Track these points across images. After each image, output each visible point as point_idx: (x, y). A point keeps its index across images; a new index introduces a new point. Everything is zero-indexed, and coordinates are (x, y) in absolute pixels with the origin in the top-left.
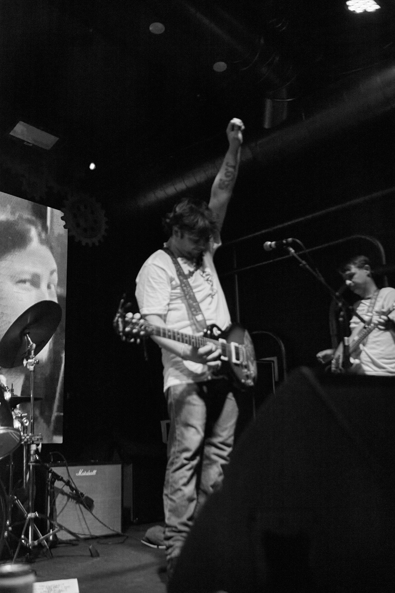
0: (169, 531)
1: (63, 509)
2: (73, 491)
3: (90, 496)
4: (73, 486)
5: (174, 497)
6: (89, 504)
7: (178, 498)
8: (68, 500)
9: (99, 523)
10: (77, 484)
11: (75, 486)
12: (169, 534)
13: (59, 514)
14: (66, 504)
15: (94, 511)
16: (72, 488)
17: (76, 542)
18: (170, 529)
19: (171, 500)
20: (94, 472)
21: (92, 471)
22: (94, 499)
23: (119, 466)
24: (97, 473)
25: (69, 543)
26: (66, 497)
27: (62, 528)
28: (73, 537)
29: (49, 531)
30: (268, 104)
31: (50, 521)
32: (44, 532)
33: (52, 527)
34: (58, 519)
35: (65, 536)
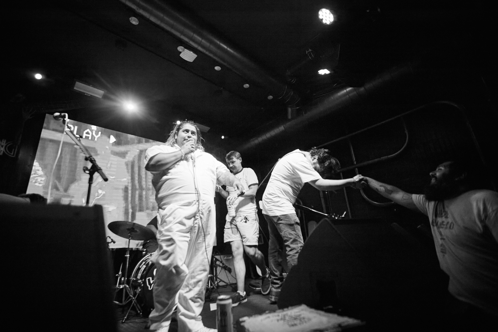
1: (220, 272)
2: (223, 265)
3: (230, 267)
6: (230, 270)
11: (224, 263)
13: (219, 274)
21: (230, 257)
26: (221, 268)
27: (221, 281)
28: (225, 284)
29: (215, 282)
30: (290, 110)
31: (215, 278)
32: (213, 283)
33: (216, 280)
34: (218, 277)
35: (221, 284)
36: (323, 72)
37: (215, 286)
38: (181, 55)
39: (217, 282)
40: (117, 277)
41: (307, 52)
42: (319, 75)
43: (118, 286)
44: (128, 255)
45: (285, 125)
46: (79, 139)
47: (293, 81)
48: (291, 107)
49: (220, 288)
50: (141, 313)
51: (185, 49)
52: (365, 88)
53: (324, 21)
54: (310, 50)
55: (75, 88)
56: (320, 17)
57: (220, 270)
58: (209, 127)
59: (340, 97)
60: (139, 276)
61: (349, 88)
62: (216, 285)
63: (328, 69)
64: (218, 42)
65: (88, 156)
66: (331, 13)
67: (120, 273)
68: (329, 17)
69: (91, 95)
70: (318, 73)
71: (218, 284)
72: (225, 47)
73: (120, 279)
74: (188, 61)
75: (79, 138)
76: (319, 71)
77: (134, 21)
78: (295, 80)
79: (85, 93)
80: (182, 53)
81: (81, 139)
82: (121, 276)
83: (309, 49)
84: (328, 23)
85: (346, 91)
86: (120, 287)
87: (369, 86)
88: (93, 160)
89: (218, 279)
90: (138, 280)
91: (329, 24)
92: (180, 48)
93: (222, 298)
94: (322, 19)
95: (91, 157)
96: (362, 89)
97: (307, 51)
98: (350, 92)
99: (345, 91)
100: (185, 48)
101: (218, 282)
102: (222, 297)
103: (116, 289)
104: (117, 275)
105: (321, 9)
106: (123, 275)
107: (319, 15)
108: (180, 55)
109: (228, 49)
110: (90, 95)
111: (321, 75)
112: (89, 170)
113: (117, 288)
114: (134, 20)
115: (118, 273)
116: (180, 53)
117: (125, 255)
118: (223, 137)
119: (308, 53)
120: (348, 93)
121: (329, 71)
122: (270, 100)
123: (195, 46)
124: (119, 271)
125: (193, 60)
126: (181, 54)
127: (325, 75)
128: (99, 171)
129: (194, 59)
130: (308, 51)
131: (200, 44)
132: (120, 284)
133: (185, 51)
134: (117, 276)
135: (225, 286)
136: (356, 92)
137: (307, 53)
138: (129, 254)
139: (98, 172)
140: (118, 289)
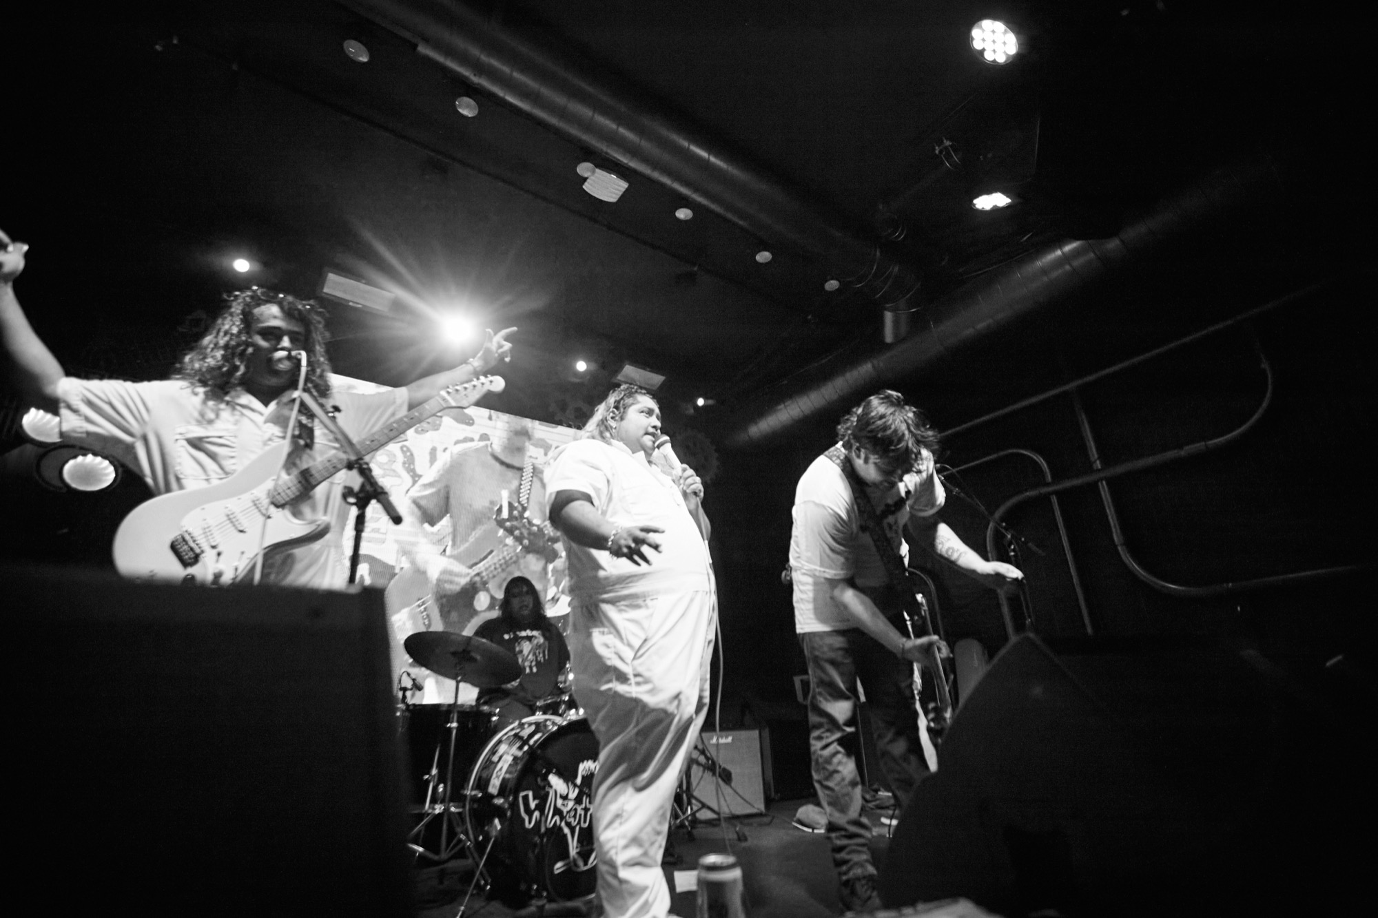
0: (837, 838)
1: (699, 782)
2: (708, 761)
3: (729, 767)
4: (708, 755)
5: (831, 784)
6: (726, 777)
7: (836, 785)
8: (704, 772)
9: (739, 798)
10: (712, 752)
11: (710, 754)
12: (839, 843)
13: (696, 787)
14: (702, 777)
15: (733, 784)
16: (707, 758)
17: (718, 822)
18: (838, 834)
19: (828, 788)
20: (730, 739)
21: (727, 737)
22: (732, 771)
23: (755, 733)
24: (733, 740)
25: (709, 823)
26: (701, 769)
27: (704, 806)
28: (714, 816)
29: (687, 809)
30: (889, 317)
31: (687, 795)
32: (681, 810)
33: (689, 803)
34: (696, 793)
35: (705, 815)
36: (990, 201)
37: (688, 821)
38: (586, 187)
39: (692, 809)
40: (428, 782)
41: (937, 148)
42: (978, 210)
43: (429, 807)
44: (454, 725)
45: (875, 362)
46: (331, 415)
47: (899, 235)
48: (893, 310)
49: (699, 826)
50: (488, 887)
51: (598, 170)
52: (1122, 241)
53: (989, 56)
54: (947, 143)
55: (326, 290)
56: (977, 45)
57: (700, 774)
58: (663, 375)
59: (1044, 271)
60: (494, 785)
61: (1073, 242)
62: (690, 818)
63: (1004, 192)
64: (685, 144)
65: (353, 458)
66: (1008, 30)
67: (434, 771)
68: (1005, 43)
69: (364, 306)
70: (974, 205)
71: (693, 814)
72: (704, 154)
73: (435, 788)
74: (605, 202)
75: (332, 412)
76: (975, 201)
77: (467, 108)
78: (903, 230)
79: (349, 301)
80: (588, 180)
81: (337, 414)
82: (436, 780)
83: (945, 141)
84: (1001, 59)
85: (1063, 253)
86: (434, 809)
87: (1136, 232)
88: (364, 469)
89: (694, 801)
90: (492, 797)
91: (1006, 61)
92: (584, 169)
93: (714, 863)
94: (982, 52)
95: (361, 462)
96: (1113, 244)
97: (939, 146)
98: (1076, 254)
99: (1059, 253)
100: (598, 166)
101: (695, 808)
102: (712, 859)
103: (424, 814)
104: (426, 777)
105: (979, 23)
106: (442, 778)
107: (973, 39)
108: (584, 187)
109: (712, 159)
110: (360, 306)
111: (983, 212)
112: (356, 495)
113: (426, 812)
114: (468, 106)
115: (428, 772)
116: (585, 179)
117: (448, 723)
118: (701, 402)
119: (941, 152)
120: (1066, 258)
121: (1007, 197)
122: (831, 292)
123: (624, 159)
124: (431, 767)
125: (618, 197)
126: (586, 183)
127: (996, 210)
128: (381, 497)
129: (621, 193)
130: (941, 147)
131: (634, 152)
132: (434, 801)
133: (596, 175)
134: (427, 779)
135: (714, 822)
136: (1095, 253)
137: (937, 152)
138: (458, 722)
139: (379, 501)
140: (428, 814)
